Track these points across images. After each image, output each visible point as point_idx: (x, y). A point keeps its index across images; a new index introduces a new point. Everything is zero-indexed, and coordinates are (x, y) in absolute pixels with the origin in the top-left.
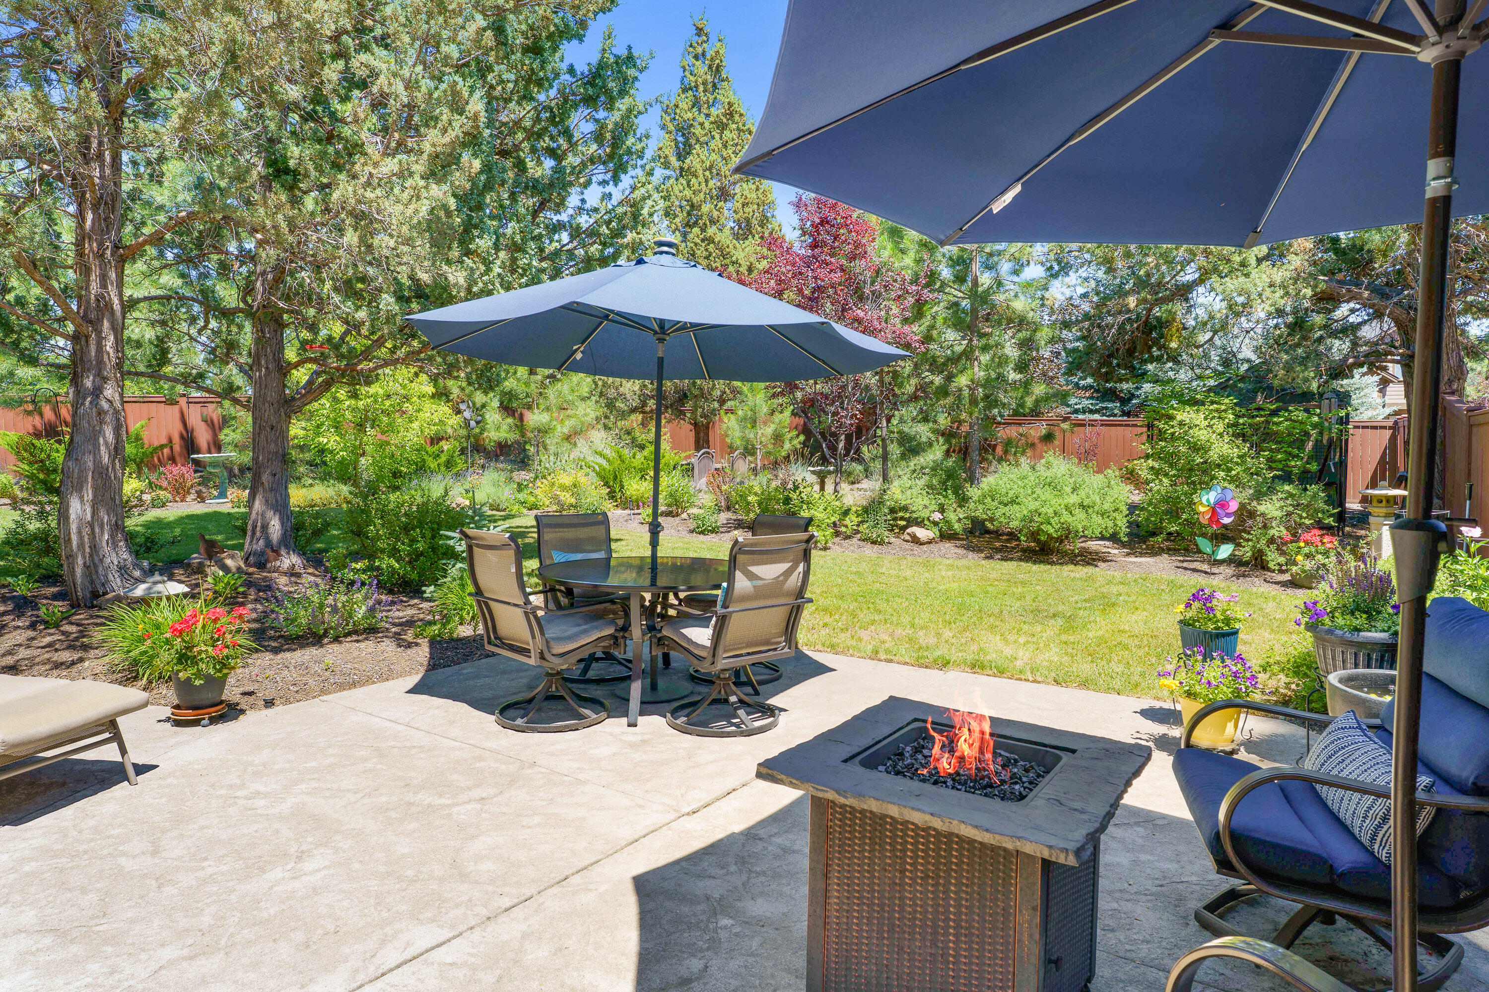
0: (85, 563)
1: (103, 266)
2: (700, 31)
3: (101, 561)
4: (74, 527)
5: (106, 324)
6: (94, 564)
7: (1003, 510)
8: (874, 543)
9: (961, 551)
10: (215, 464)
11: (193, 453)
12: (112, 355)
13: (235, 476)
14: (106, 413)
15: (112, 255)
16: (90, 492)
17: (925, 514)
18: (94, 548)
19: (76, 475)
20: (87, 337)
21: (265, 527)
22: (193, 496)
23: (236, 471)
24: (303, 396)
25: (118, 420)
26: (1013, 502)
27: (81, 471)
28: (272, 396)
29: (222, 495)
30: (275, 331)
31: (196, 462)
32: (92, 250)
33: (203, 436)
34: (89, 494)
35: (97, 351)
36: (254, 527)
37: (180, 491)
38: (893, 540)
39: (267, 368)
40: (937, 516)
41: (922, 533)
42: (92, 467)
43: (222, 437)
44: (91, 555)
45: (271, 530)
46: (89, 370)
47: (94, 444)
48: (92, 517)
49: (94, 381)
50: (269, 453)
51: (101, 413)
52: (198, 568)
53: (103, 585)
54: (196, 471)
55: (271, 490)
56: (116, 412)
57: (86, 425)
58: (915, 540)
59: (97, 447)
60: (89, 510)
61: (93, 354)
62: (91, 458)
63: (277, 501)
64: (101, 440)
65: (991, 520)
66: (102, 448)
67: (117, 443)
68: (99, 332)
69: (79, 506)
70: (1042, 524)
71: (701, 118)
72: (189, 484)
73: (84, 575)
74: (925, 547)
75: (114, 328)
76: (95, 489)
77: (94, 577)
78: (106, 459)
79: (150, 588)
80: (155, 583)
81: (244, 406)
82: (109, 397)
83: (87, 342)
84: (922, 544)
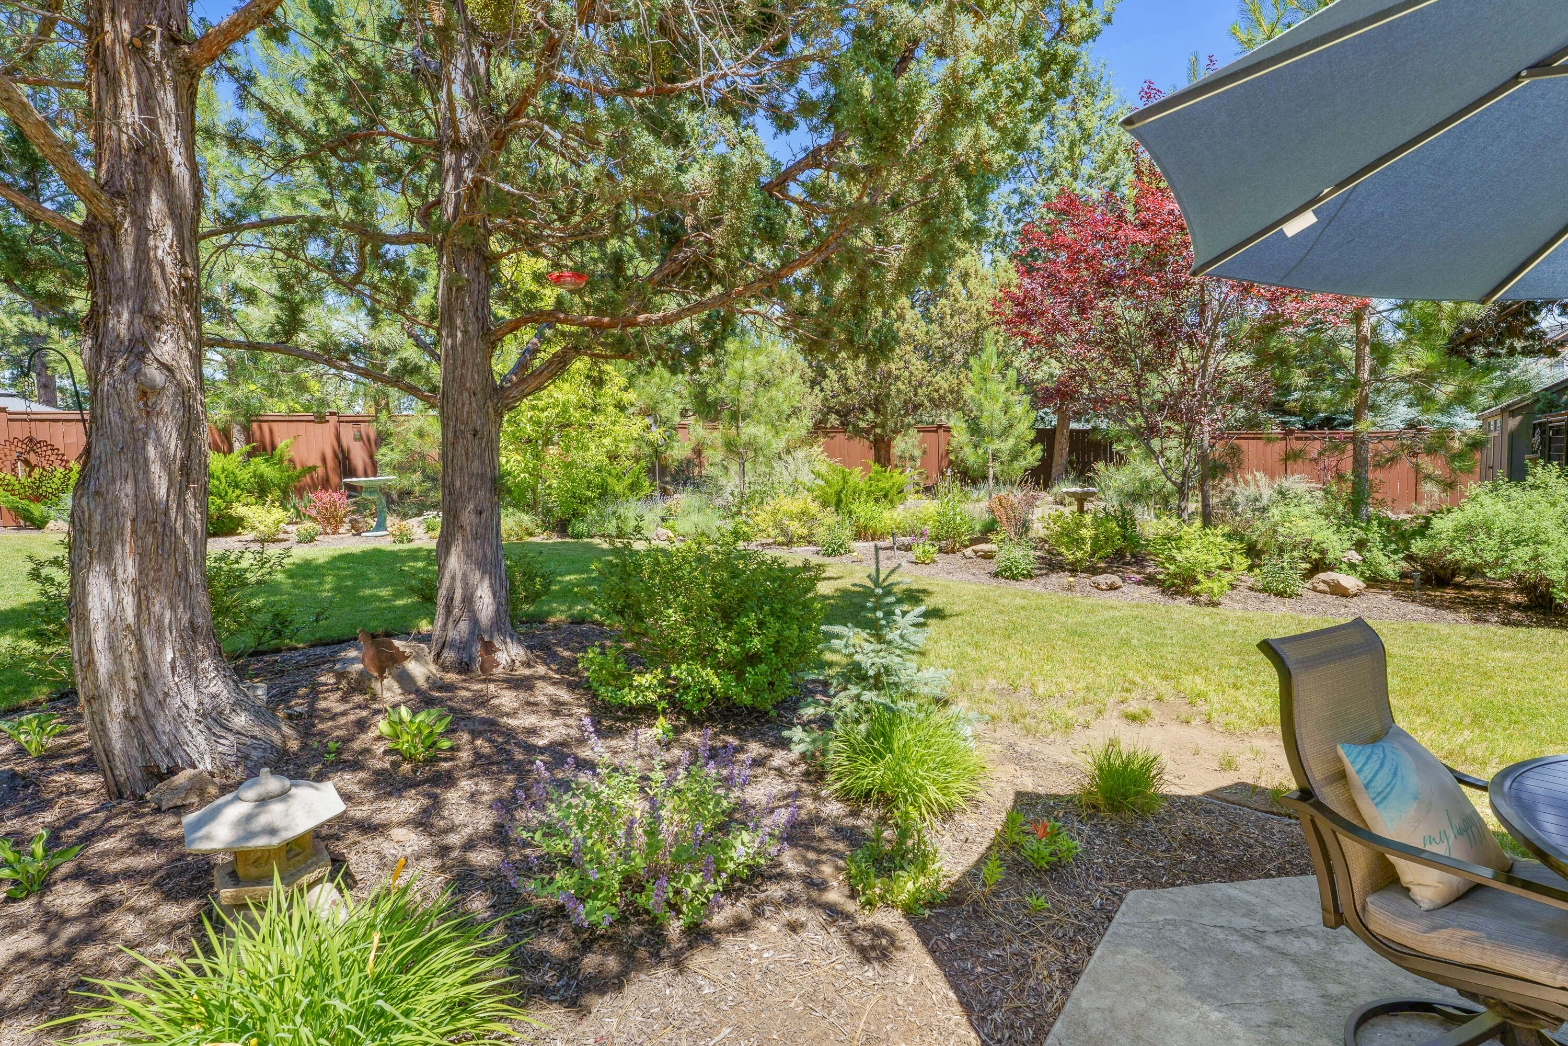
0: (126, 713)
1: (146, 72)
3: (161, 704)
4: (99, 637)
5: (156, 205)
6: (146, 712)
10: (372, 490)
11: (346, 476)
12: (170, 268)
13: (393, 502)
14: (158, 391)
15: (163, 54)
16: (130, 562)
18: (145, 678)
19: (96, 528)
20: (114, 229)
21: (468, 600)
22: (347, 526)
23: (395, 497)
24: (515, 385)
25: (188, 409)
27: (107, 519)
28: (473, 380)
29: (381, 526)
30: (477, 269)
31: (351, 488)
32: (118, 38)
33: (359, 456)
34: (128, 568)
35: (136, 259)
36: (450, 600)
37: (331, 521)
39: (465, 332)
40: (1353, 556)
41: (1348, 581)
42: (132, 513)
43: (378, 457)
44: (139, 696)
45: (478, 605)
46: (119, 299)
47: (134, 461)
48: (138, 616)
49: (131, 323)
50: (472, 475)
51: (147, 392)
52: (359, 682)
53: (168, 753)
54: (349, 497)
55: (476, 537)
56: (184, 393)
57: (115, 419)
58: (1339, 592)
59: (141, 467)
60: (129, 603)
61: (128, 265)
62: (129, 488)
63: (485, 556)
64: (152, 452)
66: (156, 469)
67: (188, 457)
68: (140, 220)
69: (107, 593)
72: (341, 513)
73: (126, 734)
75: (174, 211)
76: (142, 557)
77: (148, 738)
78: (161, 489)
79: (249, 818)
80: (263, 801)
81: (424, 399)
82: (166, 359)
83: (114, 237)
84: (1347, 597)
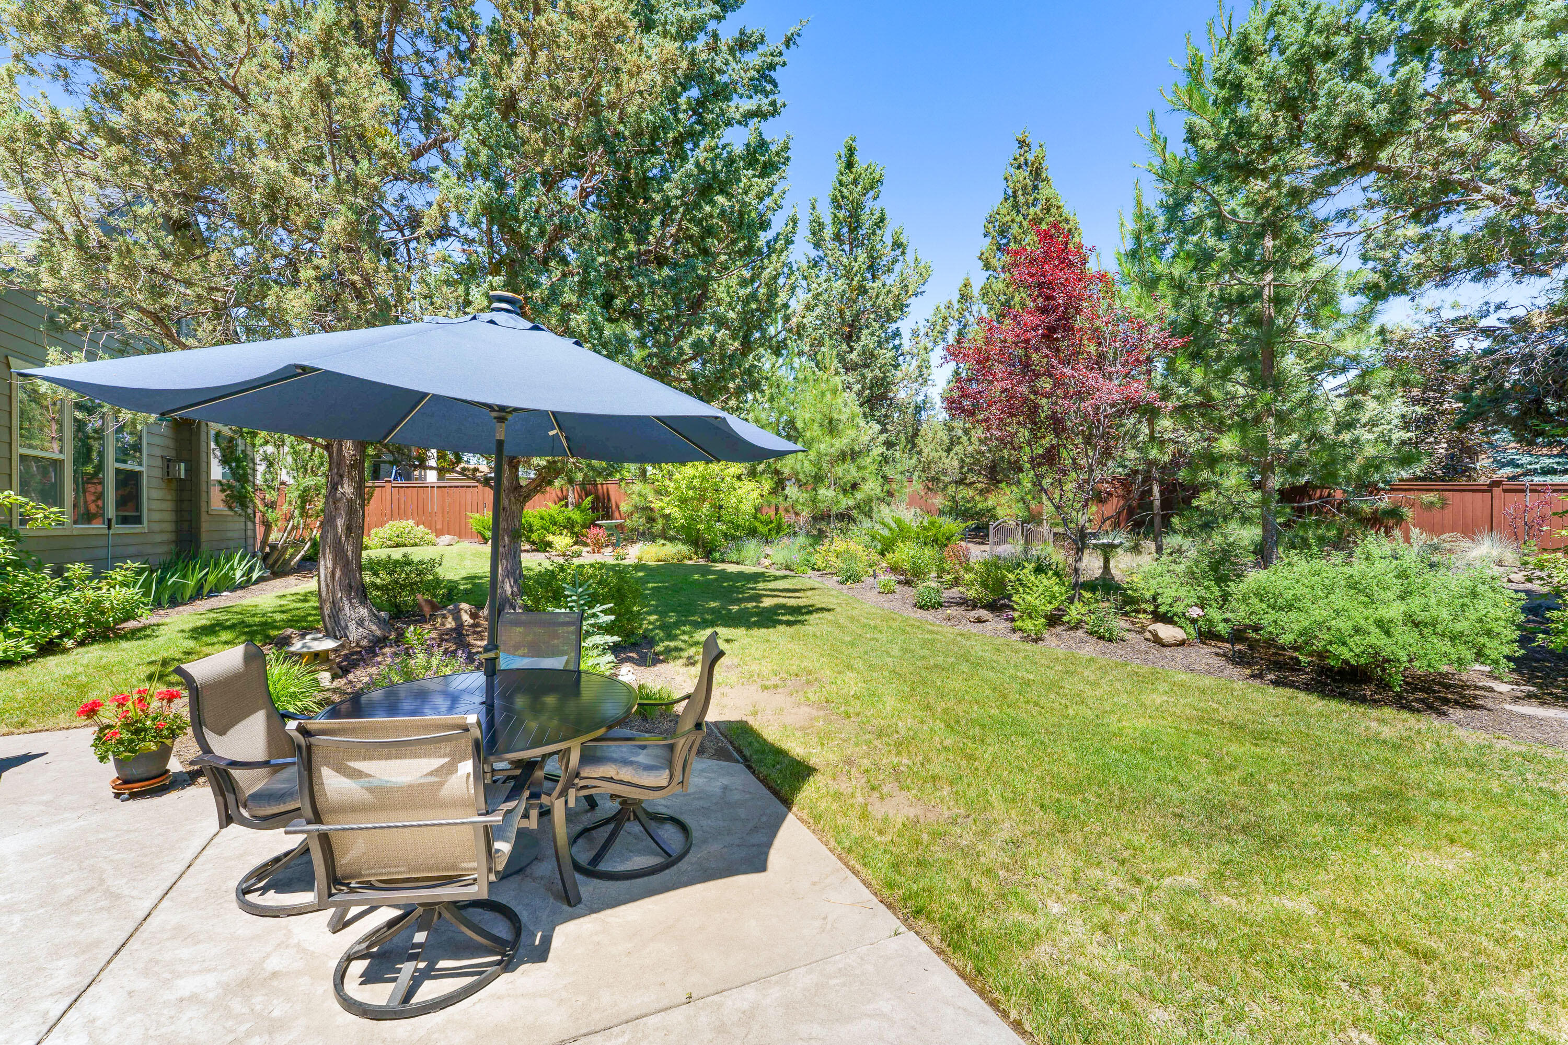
2: (1022, 143)
7: (1273, 615)
8: (1101, 638)
9: (1218, 662)
17: (1179, 608)
26: (1290, 607)
38: (1128, 636)
40: (1195, 612)
41: (1166, 632)
58: (1158, 641)
65: (1256, 628)
70: (1331, 643)
71: (1019, 218)
74: (1167, 651)
84: (1164, 646)
